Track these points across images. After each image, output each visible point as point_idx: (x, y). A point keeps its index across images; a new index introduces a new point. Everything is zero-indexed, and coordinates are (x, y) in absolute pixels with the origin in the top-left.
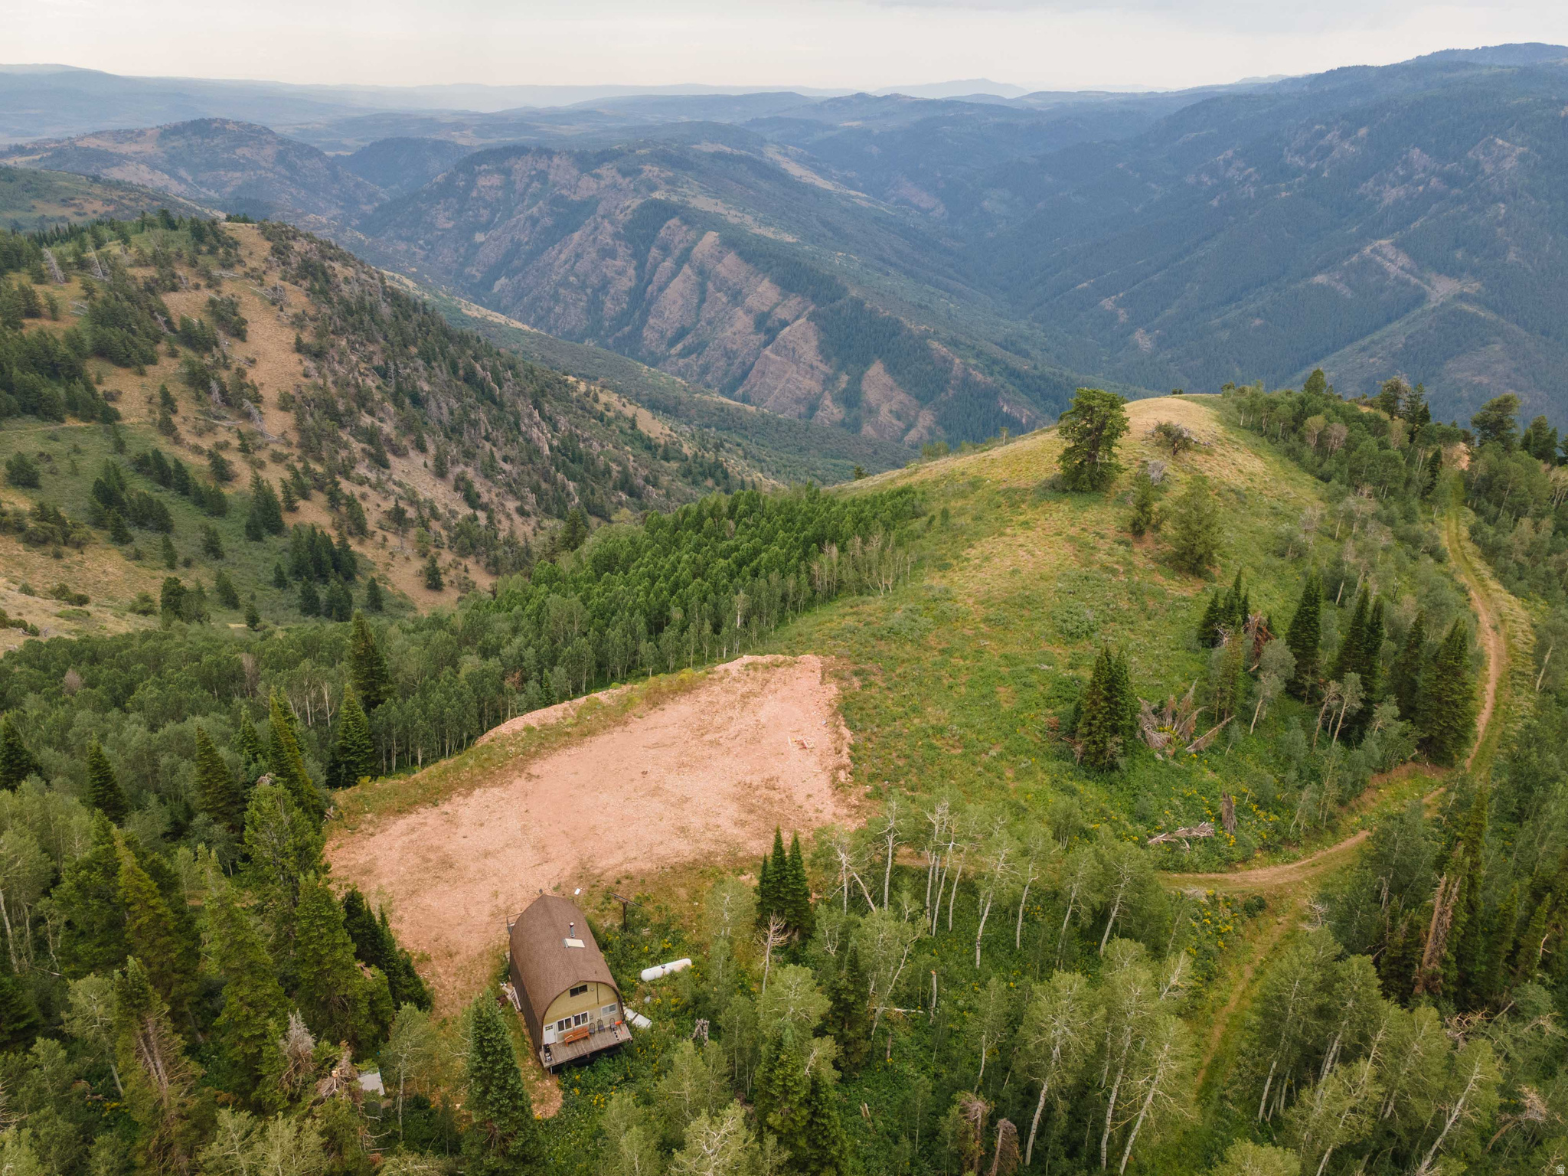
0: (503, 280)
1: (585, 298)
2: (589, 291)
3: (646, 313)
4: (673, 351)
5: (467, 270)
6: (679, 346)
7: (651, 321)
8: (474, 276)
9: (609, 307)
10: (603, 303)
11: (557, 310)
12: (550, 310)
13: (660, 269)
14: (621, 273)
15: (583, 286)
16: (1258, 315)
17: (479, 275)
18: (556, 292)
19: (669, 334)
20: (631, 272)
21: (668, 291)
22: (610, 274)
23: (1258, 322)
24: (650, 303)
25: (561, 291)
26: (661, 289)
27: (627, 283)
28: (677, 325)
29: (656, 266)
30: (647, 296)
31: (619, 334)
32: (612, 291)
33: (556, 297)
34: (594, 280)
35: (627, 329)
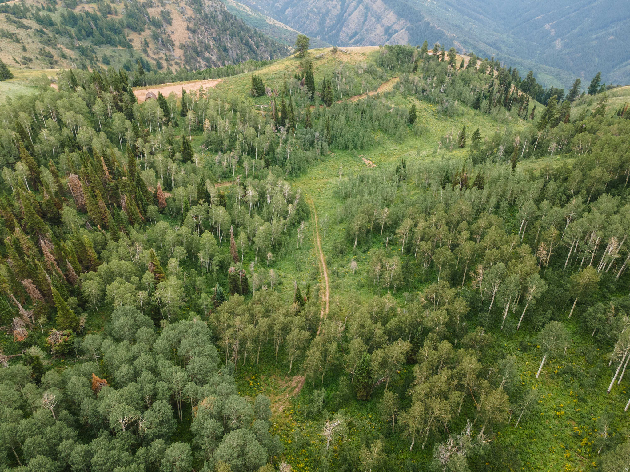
0: (290, 9)
1: (319, 18)
2: (321, 15)
3: (342, 25)
4: (350, 42)
5: (276, 4)
6: (353, 40)
7: (344, 29)
8: (279, 7)
9: (328, 22)
10: (326, 20)
11: (308, 22)
12: (305, 23)
13: (350, 6)
14: (334, 7)
15: (319, 13)
16: (613, 35)
17: (280, 7)
18: (308, 15)
19: (350, 35)
20: (339, 7)
21: (352, 16)
22: (330, 7)
23: (612, 37)
24: (345, 21)
25: (310, 14)
26: (349, 15)
27: (336, 12)
28: (354, 31)
29: (348, 5)
30: (344, 17)
31: (330, 34)
32: (330, 15)
33: (307, 17)
34: (323, 10)
35: (334, 32)
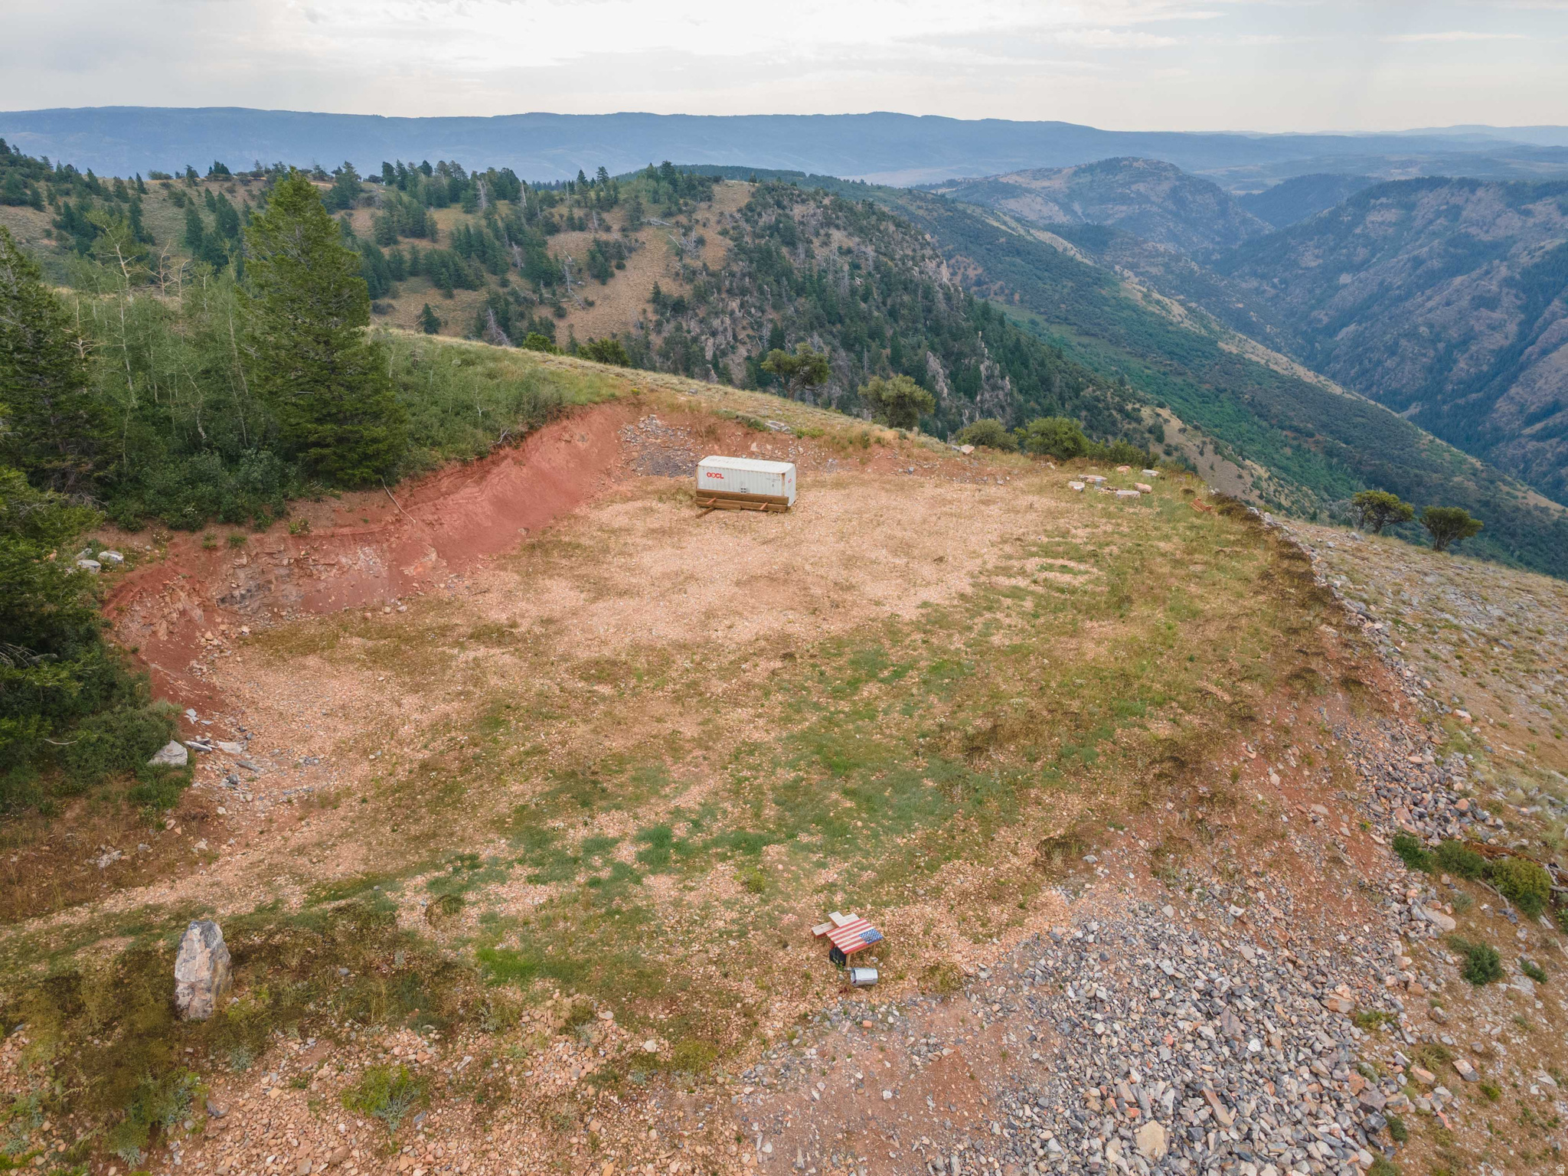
0: (1352, 327)
1: (1432, 353)
2: (1441, 346)
3: (1513, 379)
4: (1528, 431)
5: (1315, 313)
6: (1538, 426)
7: (1513, 390)
8: (1320, 321)
9: (1462, 366)
10: (1455, 361)
11: (1389, 363)
12: (1379, 363)
13: (1554, 326)
14: (1496, 327)
15: (1433, 342)
17: (1325, 320)
18: (1396, 344)
19: (1533, 409)
20: (1512, 328)
21: (1554, 355)
22: (1478, 327)
24: (1522, 368)
25: (1403, 342)
26: (1545, 352)
27: (1498, 341)
28: (1550, 399)
29: (1548, 323)
30: (1523, 358)
31: (1461, 401)
32: (1474, 348)
33: (1392, 350)
34: (1454, 334)
35: (1474, 396)
